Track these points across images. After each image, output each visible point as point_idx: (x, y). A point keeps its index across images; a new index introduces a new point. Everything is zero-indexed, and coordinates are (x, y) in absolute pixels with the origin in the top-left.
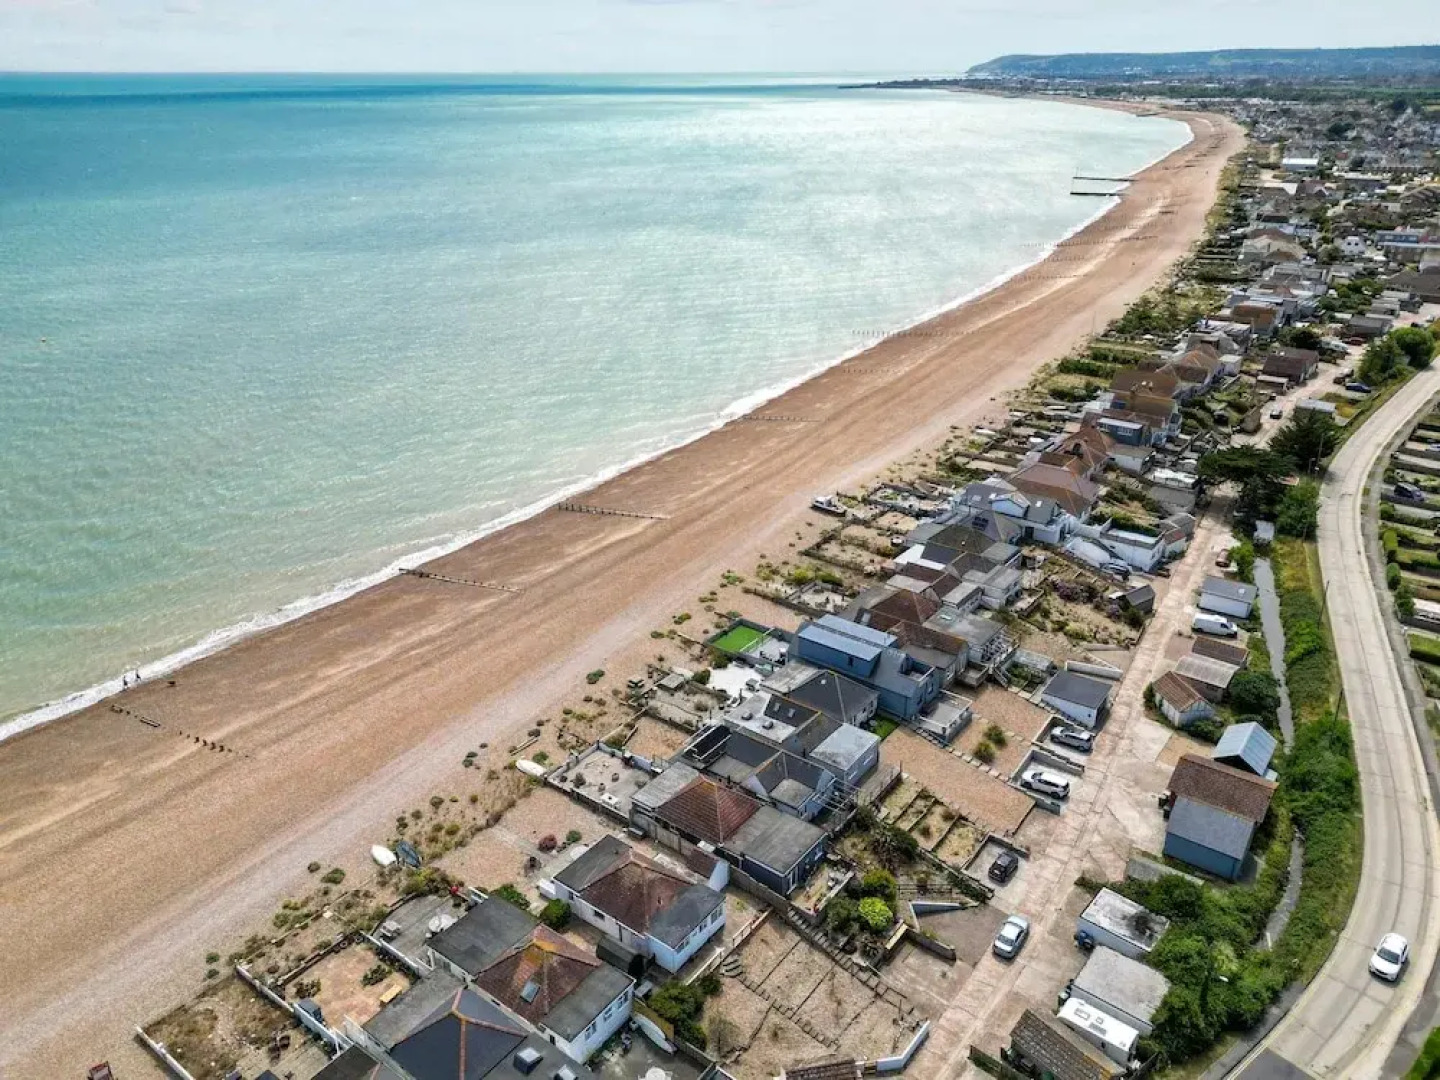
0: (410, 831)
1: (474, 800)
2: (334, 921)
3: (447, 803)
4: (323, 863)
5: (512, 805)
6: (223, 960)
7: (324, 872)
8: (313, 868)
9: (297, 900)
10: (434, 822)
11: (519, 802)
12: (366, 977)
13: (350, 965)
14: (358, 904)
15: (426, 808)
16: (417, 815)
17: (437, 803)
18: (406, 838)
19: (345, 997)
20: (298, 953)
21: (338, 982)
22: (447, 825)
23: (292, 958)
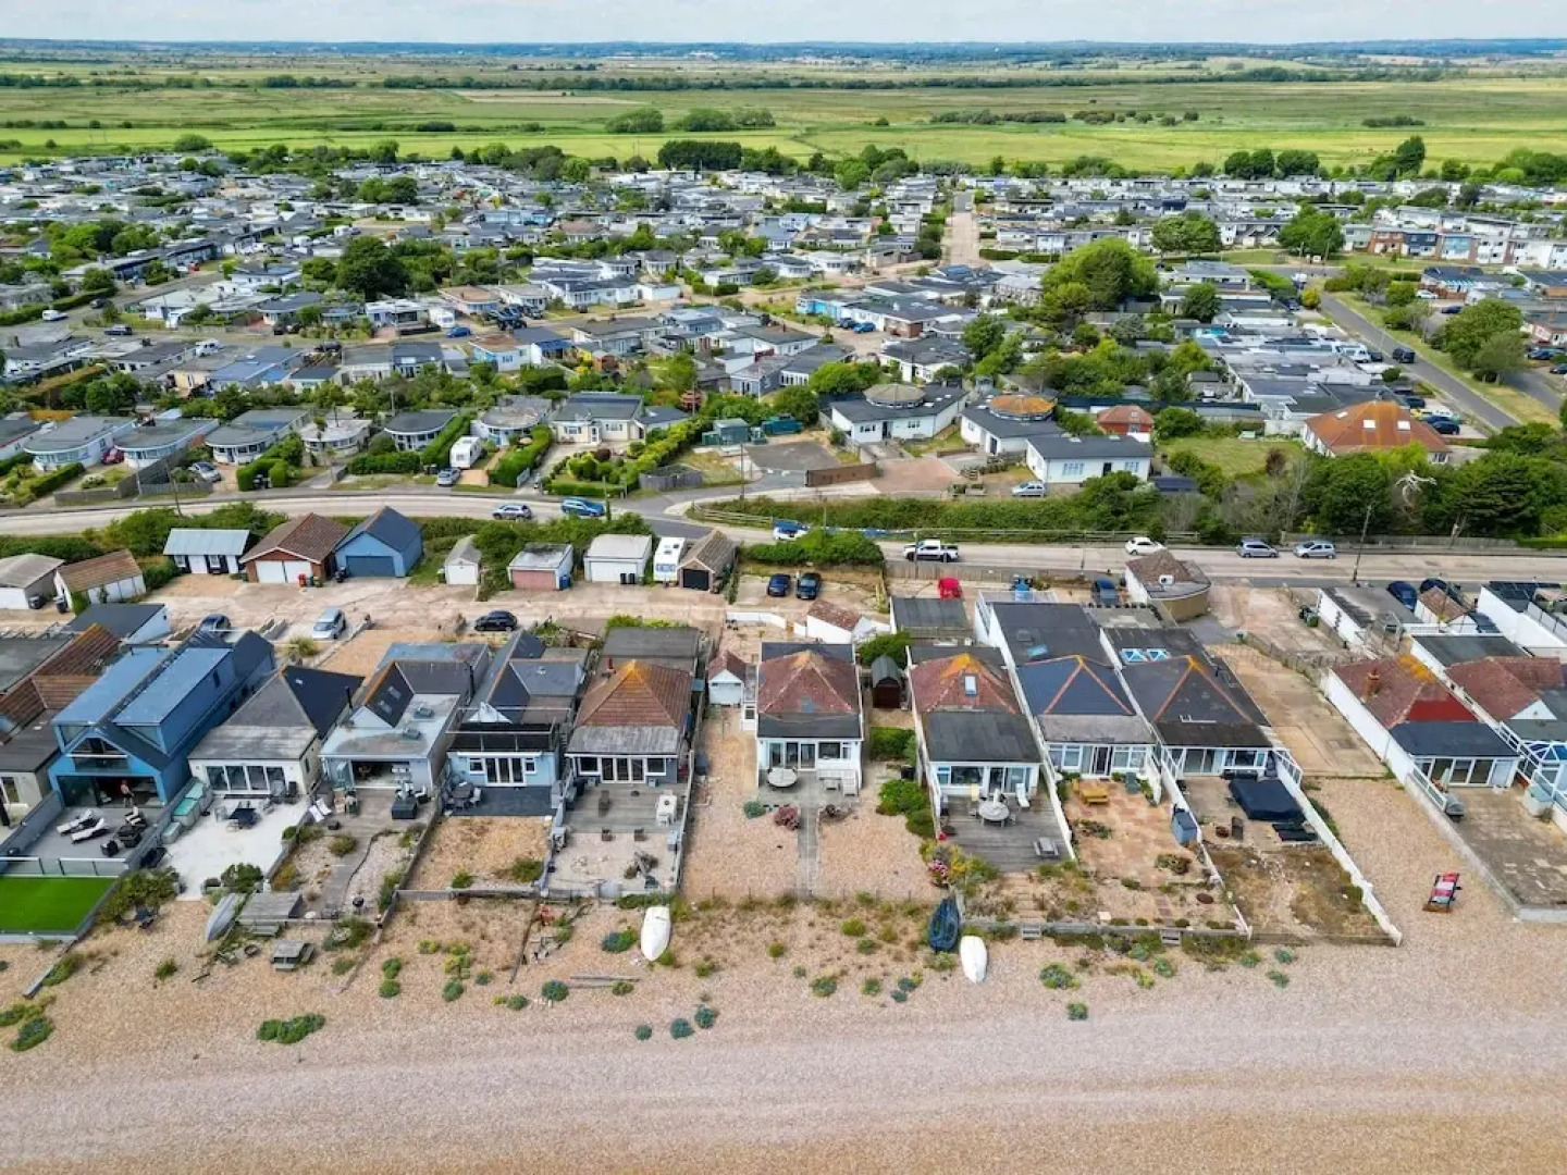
0: (905, 970)
1: (778, 952)
2: (1101, 904)
3: (812, 976)
4: (1061, 1009)
5: (750, 905)
6: (1266, 967)
7: (1067, 996)
8: (1078, 1013)
9: (1129, 981)
10: (863, 959)
11: (734, 901)
12: (1104, 837)
13: (1113, 858)
14: (1060, 902)
15: (850, 990)
16: (872, 986)
17: (826, 987)
18: (920, 964)
19: (1137, 835)
20: (1166, 898)
21: (1135, 853)
22: (853, 942)
23: (1176, 898)
